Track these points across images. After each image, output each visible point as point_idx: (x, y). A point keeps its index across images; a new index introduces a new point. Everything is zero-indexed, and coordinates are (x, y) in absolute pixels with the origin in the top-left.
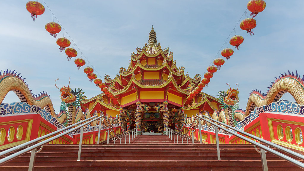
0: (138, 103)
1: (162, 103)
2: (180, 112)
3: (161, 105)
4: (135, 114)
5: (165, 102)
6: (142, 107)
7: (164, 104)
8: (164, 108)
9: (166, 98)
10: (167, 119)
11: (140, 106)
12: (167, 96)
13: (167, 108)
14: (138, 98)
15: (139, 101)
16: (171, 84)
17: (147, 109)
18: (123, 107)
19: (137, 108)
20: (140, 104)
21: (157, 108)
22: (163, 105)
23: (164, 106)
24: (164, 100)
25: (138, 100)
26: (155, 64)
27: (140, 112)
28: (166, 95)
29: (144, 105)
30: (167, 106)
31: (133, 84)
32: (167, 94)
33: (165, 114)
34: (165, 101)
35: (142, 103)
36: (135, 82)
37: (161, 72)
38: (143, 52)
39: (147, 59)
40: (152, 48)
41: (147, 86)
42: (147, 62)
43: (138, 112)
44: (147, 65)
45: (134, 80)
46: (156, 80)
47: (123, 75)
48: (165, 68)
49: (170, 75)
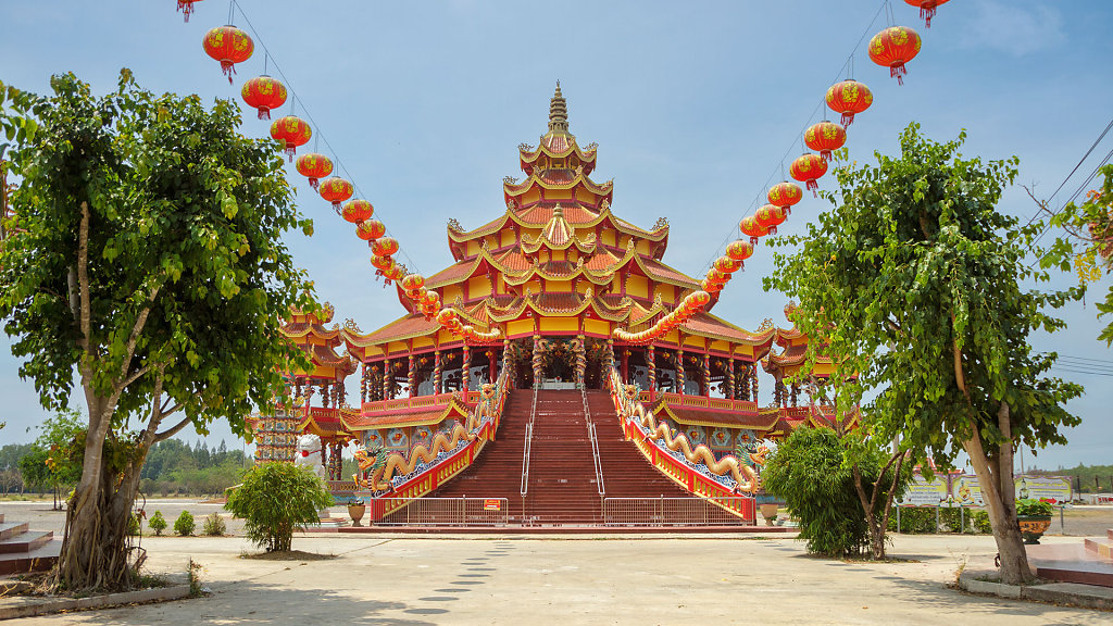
0: (535, 337)
1: (574, 337)
2: (606, 347)
3: (573, 342)
4: (533, 356)
5: (580, 336)
6: (544, 344)
7: (579, 339)
8: (578, 346)
9: (582, 330)
10: (582, 364)
11: (540, 343)
12: (583, 327)
13: (583, 346)
14: (536, 330)
15: (538, 335)
16: (590, 308)
17: (552, 347)
18: (510, 339)
19: (535, 346)
20: (539, 339)
21: (567, 347)
22: (576, 341)
23: (578, 343)
24: (579, 333)
25: (536, 333)
26: (564, 260)
27: (540, 353)
28: (581, 325)
29: (546, 342)
30: (583, 341)
31: (528, 308)
32: (583, 323)
33: (580, 356)
35: (544, 337)
36: (532, 306)
37: (574, 282)
38: (544, 241)
39: (550, 252)
40: (558, 221)
41: (552, 312)
42: (551, 257)
43: (537, 353)
44: (550, 262)
45: (529, 303)
46: (566, 295)
47: (508, 282)
48: (582, 276)
49: (589, 293)
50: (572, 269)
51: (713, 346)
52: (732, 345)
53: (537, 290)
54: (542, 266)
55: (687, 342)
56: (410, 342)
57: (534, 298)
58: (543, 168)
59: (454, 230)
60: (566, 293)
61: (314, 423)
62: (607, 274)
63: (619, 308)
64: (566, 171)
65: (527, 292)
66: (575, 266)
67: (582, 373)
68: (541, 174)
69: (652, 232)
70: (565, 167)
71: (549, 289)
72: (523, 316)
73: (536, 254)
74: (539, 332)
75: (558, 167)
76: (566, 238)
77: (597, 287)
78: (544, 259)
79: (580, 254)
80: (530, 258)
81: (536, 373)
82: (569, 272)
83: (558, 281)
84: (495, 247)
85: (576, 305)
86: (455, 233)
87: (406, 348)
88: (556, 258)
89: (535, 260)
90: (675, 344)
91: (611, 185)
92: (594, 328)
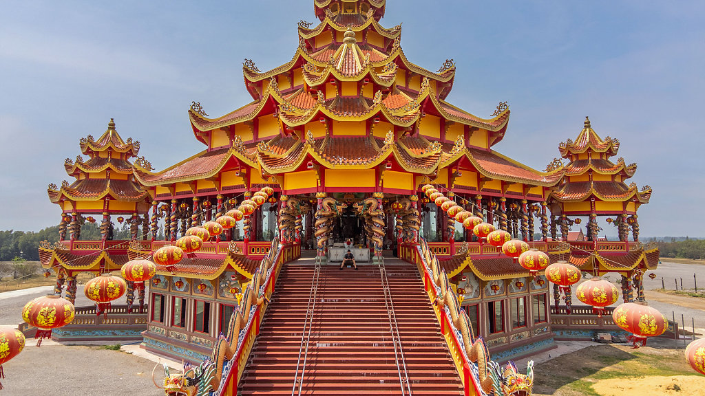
0: (319, 195)
1: (370, 195)
2: (408, 205)
3: (367, 201)
5: (376, 195)
6: (329, 204)
7: (376, 198)
8: (374, 205)
9: (380, 185)
10: (380, 231)
11: (325, 203)
12: (381, 181)
13: (381, 207)
14: (319, 185)
15: (323, 191)
16: (391, 158)
17: (340, 208)
18: (288, 194)
19: (319, 207)
20: (324, 198)
21: (359, 208)
22: (372, 201)
23: (374, 203)
24: (376, 189)
25: (320, 189)
26: (356, 94)
27: (324, 216)
28: (380, 179)
29: (332, 201)
30: (381, 201)
31: (309, 157)
32: (382, 177)
33: (377, 221)
34: (377, 191)
35: (330, 195)
36: (314, 155)
37: (369, 123)
38: (331, 70)
39: (339, 85)
40: (349, 49)
41: (340, 164)
42: (340, 90)
43: (321, 216)
44: (339, 97)
45: (311, 151)
46: (359, 140)
47: (286, 122)
48: (380, 116)
49: (389, 137)
50: (366, 105)
51: (510, 189)
52: (526, 187)
53: (322, 133)
54: (328, 103)
55: (486, 186)
56: (194, 183)
57: (318, 142)
58: (334, 14)
59: (249, 70)
60: (360, 137)
61: (107, 258)
62: (410, 113)
63: (425, 155)
64: (358, 15)
65: (310, 135)
66: (370, 102)
67: (381, 243)
68: (333, 18)
69: (439, 73)
70: (356, 13)
71: (337, 132)
72: (303, 168)
73: (322, 88)
74: (324, 189)
75: (349, 12)
76: (359, 68)
77: (397, 129)
78: (332, 94)
79: (377, 88)
80: (313, 92)
81: (319, 243)
82: (362, 110)
83: (349, 123)
84: (287, 86)
85: (373, 154)
86: (250, 73)
87: (190, 189)
88: (347, 93)
89: (320, 94)
90: (474, 189)
91: (399, 29)
92: (395, 182)
